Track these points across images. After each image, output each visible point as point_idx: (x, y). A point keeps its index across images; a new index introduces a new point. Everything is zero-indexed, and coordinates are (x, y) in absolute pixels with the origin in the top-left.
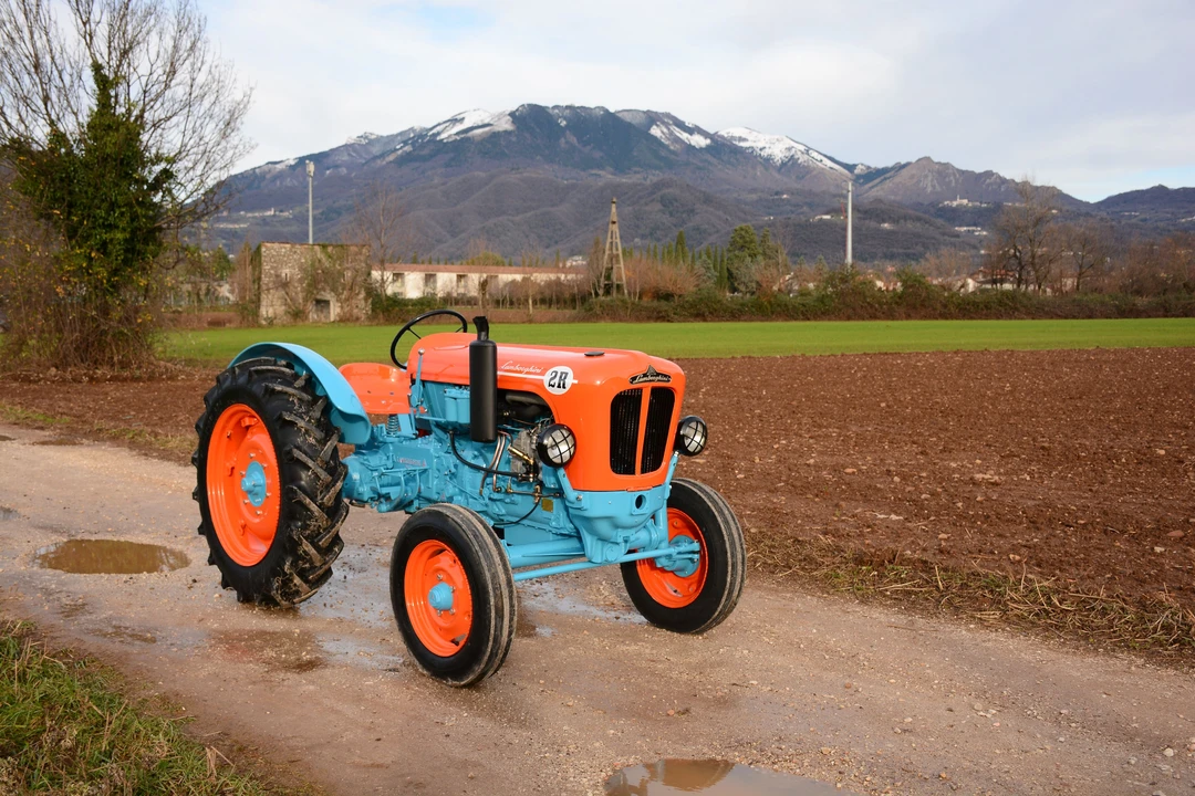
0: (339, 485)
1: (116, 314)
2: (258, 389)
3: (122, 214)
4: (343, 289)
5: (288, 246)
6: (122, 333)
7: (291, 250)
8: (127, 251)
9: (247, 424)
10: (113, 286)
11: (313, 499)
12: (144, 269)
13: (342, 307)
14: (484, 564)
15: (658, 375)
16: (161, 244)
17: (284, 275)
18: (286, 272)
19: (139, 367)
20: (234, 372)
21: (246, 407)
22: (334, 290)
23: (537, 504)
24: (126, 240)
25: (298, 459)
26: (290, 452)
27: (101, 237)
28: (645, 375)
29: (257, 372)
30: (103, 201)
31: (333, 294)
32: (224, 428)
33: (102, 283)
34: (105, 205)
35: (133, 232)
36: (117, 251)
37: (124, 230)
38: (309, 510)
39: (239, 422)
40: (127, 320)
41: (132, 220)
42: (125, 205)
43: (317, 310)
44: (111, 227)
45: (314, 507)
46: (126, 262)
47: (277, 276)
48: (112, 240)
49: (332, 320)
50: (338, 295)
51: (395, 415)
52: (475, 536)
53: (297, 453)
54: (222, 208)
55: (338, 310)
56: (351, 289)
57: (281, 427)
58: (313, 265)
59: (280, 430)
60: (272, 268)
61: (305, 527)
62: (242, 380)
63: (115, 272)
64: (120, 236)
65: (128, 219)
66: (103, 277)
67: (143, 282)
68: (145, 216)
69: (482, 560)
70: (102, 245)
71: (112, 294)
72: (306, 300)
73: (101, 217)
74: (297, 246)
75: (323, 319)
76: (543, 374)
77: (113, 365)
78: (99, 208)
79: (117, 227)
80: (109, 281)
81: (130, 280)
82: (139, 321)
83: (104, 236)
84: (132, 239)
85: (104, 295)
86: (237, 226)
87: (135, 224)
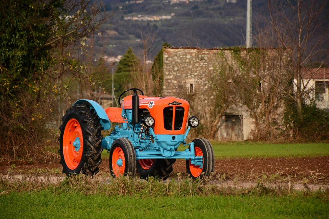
0: (100, 140)
1: (16, 114)
2: (77, 113)
3: (21, 36)
4: (259, 102)
5: (194, 51)
6: (19, 129)
7: (197, 57)
8: (24, 65)
9: (75, 125)
10: (13, 92)
11: (92, 144)
12: (37, 79)
13: (257, 124)
14: (127, 150)
15: (177, 103)
16: (50, 60)
17: (188, 86)
18: (190, 81)
19: (32, 156)
20: (71, 109)
21: (74, 119)
22: (248, 102)
23: (151, 141)
24: (24, 57)
25: (88, 133)
26: (86, 131)
27: (5, 55)
28: (173, 103)
29: (77, 108)
30: (7, 26)
31: (245, 107)
32: (68, 128)
33: (6, 90)
34: (8, 30)
35: (29, 50)
36: (16, 64)
37: (23, 48)
38: (91, 148)
39: (73, 125)
40: (24, 119)
41: (29, 41)
42: (24, 30)
43: (227, 127)
44: (13, 47)
45: (92, 147)
46: (24, 74)
47: (181, 87)
48: (13, 56)
49: (245, 139)
50: (252, 109)
51: (122, 123)
52: (126, 144)
53: (88, 131)
54: (97, 30)
55: (253, 127)
56: (268, 101)
57: (84, 124)
58: (222, 73)
59: (83, 125)
60: (176, 78)
61: (90, 153)
62: (73, 111)
63: (15, 82)
64: (19, 53)
65: (26, 40)
66: (7, 86)
67: (36, 89)
68: (39, 38)
69: (127, 149)
70: (5, 61)
71: (12, 98)
72: (213, 114)
73: (6, 40)
74: (205, 51)
75: (234, 138)
76: (148, 103)
77: (12, 155)
78: (4, 32)
79: (18, 47)
80: (10, 88)
81: (26, 87)
82: (33, 119)
83: (8, 54)
84: (28, 56)
85: (7, 100)
86: (156, 18)
87: (31, 44)
